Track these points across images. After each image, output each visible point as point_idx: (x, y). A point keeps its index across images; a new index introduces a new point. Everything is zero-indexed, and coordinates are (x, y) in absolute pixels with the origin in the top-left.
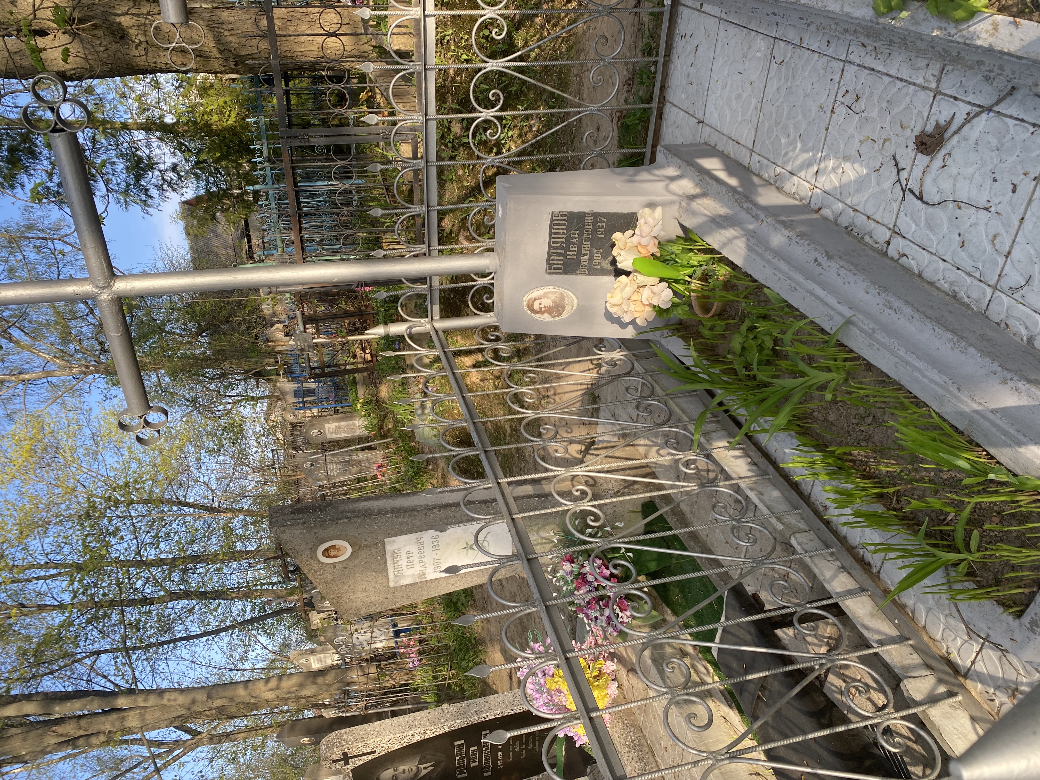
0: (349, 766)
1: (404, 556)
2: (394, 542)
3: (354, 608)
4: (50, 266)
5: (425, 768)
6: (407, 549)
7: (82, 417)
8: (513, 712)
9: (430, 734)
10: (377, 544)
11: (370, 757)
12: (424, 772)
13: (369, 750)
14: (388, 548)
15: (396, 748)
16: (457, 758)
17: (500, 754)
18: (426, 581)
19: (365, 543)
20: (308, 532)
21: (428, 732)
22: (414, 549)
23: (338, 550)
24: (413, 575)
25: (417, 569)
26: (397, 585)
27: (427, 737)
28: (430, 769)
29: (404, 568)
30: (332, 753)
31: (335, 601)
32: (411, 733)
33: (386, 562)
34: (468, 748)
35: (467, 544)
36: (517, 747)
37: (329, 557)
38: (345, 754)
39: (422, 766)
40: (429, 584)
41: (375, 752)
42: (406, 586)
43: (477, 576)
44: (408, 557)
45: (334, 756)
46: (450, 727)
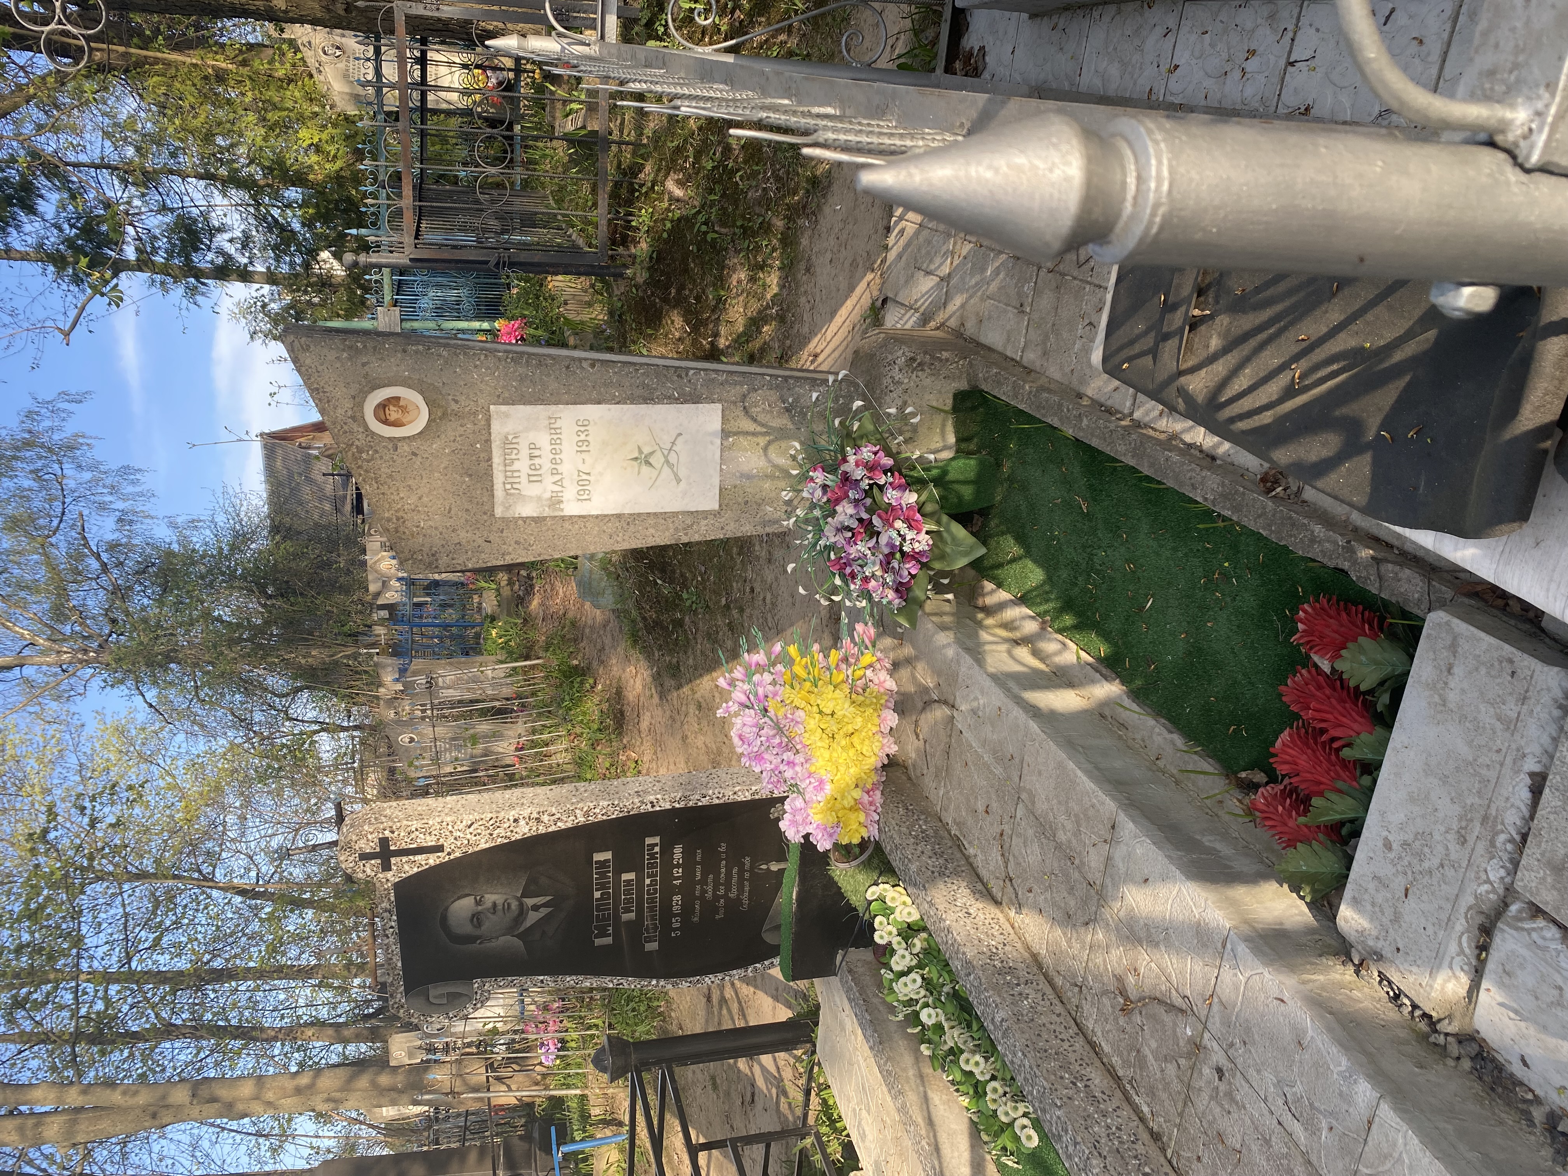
0: (389, 875)
1: (525, 452)
2: (507, 415)
3: (426, 549)
4: (51, 500)
5: (536, 908)
6: (532, 436)
7: (68, 737)
8: (705, 802)
9: (548, 826)
10: (475, 414)
11: (433, 860)
12: (533, 917)
13: (430, 841)
14: (496, 427)
15: (483, 846)
16: (597, 895)
17: (677, 898)
18: (563, 518)
19: (454, 406)
20: (350, 358)
21: (545, 818)
22: (543, 440)
23: (404, 409)
24: (539, 498)
25: (547, 488)
26: (509, 514)
27: (542, 830)
28: (544, 911)
29: (524, 479)
30: (360, 836)
31: (391, 526)
32: (512, 815)
33: (490, 459)
34: (618, 873)
35: (640, 451)
36: (710, 888)
37: (386, 422)
38: (384, 842)
39: (530, 902)
40: (567, 525)
41: (439, 848)
42: (525, 519)
43: (655, 526)
44: (532, 457)
45: (362, 844)
46: (587, 814)
